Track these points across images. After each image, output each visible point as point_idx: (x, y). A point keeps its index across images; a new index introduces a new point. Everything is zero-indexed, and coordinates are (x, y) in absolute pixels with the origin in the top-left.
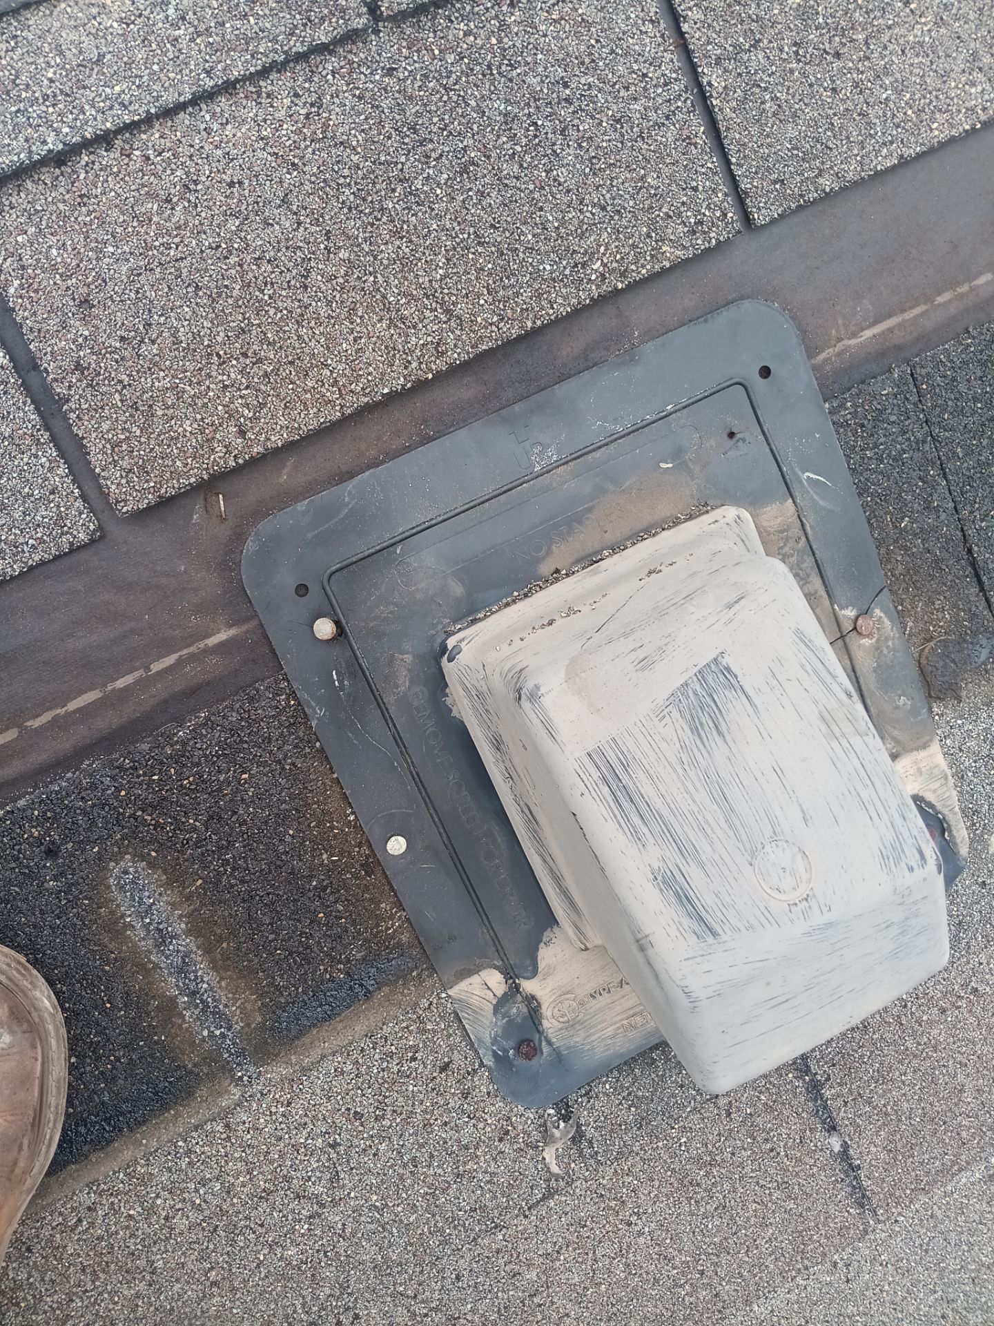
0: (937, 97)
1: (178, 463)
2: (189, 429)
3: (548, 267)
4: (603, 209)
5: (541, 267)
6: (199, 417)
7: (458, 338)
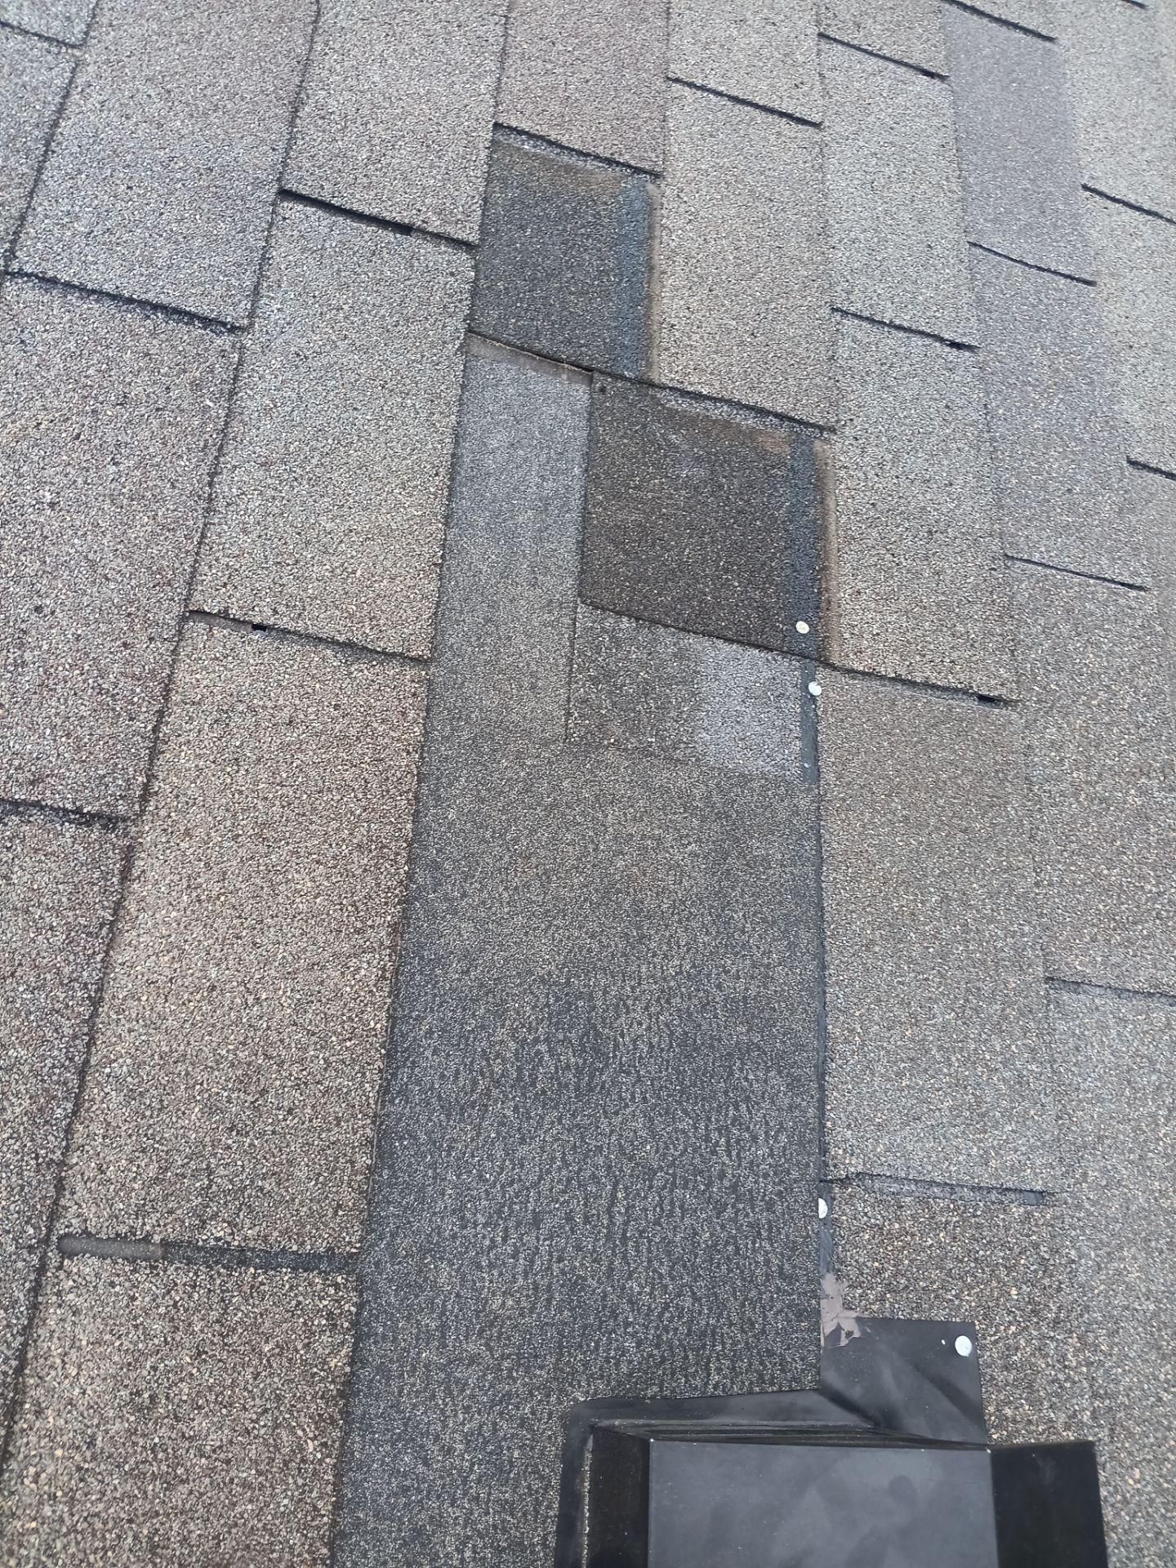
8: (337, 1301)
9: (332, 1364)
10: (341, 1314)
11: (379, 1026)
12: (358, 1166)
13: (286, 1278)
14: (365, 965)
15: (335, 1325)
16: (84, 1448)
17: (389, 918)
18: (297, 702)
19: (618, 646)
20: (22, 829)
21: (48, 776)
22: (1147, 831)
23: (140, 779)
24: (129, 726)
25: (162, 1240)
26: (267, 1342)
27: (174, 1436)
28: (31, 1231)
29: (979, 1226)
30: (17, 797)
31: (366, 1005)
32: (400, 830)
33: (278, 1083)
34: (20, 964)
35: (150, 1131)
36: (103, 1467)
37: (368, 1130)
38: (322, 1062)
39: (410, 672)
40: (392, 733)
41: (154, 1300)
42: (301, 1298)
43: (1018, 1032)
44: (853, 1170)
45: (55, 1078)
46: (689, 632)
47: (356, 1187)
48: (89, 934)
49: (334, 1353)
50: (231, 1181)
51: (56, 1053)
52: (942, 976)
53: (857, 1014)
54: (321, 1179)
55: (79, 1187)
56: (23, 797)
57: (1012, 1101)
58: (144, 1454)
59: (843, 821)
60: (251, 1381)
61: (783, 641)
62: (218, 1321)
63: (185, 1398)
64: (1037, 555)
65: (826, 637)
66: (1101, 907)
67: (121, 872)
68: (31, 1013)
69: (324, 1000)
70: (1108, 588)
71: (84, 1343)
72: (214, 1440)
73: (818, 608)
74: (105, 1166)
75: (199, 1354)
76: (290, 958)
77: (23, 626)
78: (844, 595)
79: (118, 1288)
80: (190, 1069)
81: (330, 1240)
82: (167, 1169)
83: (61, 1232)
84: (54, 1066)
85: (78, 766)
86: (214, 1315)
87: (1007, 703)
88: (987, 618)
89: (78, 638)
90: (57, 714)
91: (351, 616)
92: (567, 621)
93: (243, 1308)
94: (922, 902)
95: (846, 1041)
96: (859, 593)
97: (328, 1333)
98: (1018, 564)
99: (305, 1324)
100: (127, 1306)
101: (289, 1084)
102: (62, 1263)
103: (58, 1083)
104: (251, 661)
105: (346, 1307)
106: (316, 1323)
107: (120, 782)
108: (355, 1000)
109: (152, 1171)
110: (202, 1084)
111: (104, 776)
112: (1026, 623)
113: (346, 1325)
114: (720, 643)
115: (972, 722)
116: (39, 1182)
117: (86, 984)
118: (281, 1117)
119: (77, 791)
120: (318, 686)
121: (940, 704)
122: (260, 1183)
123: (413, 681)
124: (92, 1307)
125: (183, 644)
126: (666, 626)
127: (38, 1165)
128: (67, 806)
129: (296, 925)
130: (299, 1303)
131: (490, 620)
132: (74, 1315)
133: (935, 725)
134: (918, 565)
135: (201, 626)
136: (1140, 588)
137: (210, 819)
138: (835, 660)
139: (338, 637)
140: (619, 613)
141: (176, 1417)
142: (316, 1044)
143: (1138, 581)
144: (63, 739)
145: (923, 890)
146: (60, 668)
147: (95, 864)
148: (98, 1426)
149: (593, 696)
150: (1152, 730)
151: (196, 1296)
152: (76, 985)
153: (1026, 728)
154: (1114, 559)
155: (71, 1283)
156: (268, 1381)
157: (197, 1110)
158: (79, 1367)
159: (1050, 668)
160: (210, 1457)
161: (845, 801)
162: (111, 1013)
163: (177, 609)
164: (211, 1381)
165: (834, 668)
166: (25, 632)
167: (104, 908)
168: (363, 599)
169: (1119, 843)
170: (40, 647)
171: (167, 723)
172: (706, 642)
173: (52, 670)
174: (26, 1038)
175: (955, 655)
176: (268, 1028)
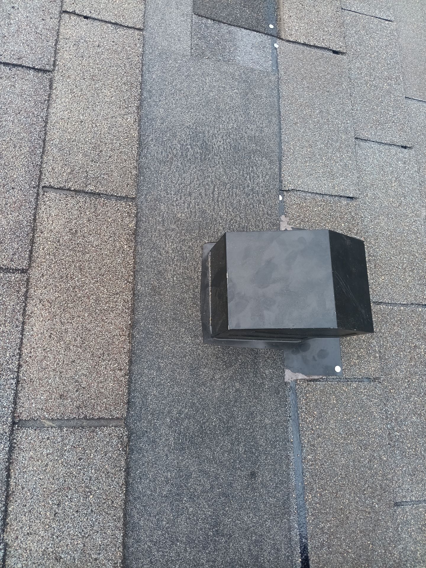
0: (126, 130)
1: (120, 393)
2: (112, 384)
3: (119, 260)
4: (111, 237)
5: (118, 262)
6: (110, 380)
7: (126, 295)
8: (130, 209)
9: (130, 226)
10: (131, 213)
11: (135, 135)
12: (133, 173)
13: (114, 202)
14: (129, 118)
15: (130, 216)
16: (57, 242)
17: (136, 104)
18: (100, 40)
19: (208, 29)
20: (17, 72)
21: (23, 57)
22: (390, 97)
23: (52, 59)
24: (47, 44)
25: (74, 189)
26: (110, 218)
27: (84, 241)
28: (34, 183)
29: (331, 206)
30: (14, 63)
31: (131, 129)
32: (137, 79)
33: (105, 149)
34: (21, 111)
35: (67, 160)
36: (63, 247)
37: (135, 164)
38: (118, 144)
39: (137, 32)
40: (133, 51)
41: (74, 205)
42: (119, 208)
43: (345, 151)
44: (290, 188)
45: (36, 142)
46: (232, 25)
47: (133, 179)
48: (41, 103)
49: (130, 223)
50: (94, 175)
51: (35, 135)
52: (320, 134)
53: (292, 143)
54: (122, 176)
55: (47, 174)
56: (16, 63)
57: (343, 171)
58: (75, 245)
59: (287, 86)
60: (106, 228)
61: (265, 30)
62: (94, 212)
63: (86, 231)
64: (353, 9)
65: (279, 30)
66: (374, 118)
67: (50, 86)
68: (26, 124)
69: (117, 127)
70: (378, 20)
71: (53, 215)
72: (96, 243)
73: (276, 21)
74: (54, 168)
75: (89, 220)
76: (105, 115)
77: (9, 12)
78: (286, 17)
79: (62, 201)
80: (77, 144)
81: (126, 193)
82: (73, 171)
83: (43, 185)
84: (35, 139)
85: (32, 55)
86: (93, 210)
87: (343, 53)
88: (335, 26)
89: (27, 17)
90: (24, 39)
91: (116, 15)
92: (189, 20)
93: (101, 209)
94: (314, 112)
95: (288, 151)
96: (291, 16)
97: (128, 217)
98: (346, 11)
99: (121, 214)
100: (65, 206)
101: (109, 149)
102: (44, 194)
103: (37, 144)
104: (84, 27)
105: (133, 211)
106: (124, 214)
107: (46, 60)
108: (127, 127)
109: (69, 170)
110: (81, 148)
111: (41, 58)
112: (349, 29)
113: (133, 216)
114: (243, 30)
115: (330, 59)
116: (34, 170)
117: (42, 117)
118: (107, 158)
119: (33, 62)
120: (106, 35)
121: (320, 52)
122: (103, 176)
123: (138, 35)
124: (55, 206)
125: (61, 21)
126: (224, 23)
127: (33, 166)
128: (30, 66)
129: (106, 105)
130: (118, 209)
131: (163, 19)
132: (49, 207)
133: (318, 59)
134: (311, 9)
135: (67, 16)
136: (390, 21)
137: (75, 73)
138: (283, 37)
139: (112, 21)
140: (207, 18)
141: (84, 237)
142: (116, 139)
143: (389, 19)
144: (27, 47)
145: (314, 108)
146: (23, 26)
147: (41, 83)
148: (60, 237)
149: (200, 43)
150: (393, 66)
151: (86, 205)
152: (39, 117)
153: (349, 62)
154: (380, 11)
155: (47, 199)
156: (111, 229)
157: (81, 155)
158: (53, 221)
159: (357, 44)
160: (95, 247)
161: (287, 80)
162: (51, 126)
163: (59, 9)
164: (94, 228)
165: (282, 39)
166: (10, 14)
167: (45, 96)
168: (119, 10)
169: (380, 99)
170: (16, 19)
171: (59, 45)
172: (238, 29)
173: (20, 26)
174: (25, 131)
175: (324, 37)
176: (100, 134)
